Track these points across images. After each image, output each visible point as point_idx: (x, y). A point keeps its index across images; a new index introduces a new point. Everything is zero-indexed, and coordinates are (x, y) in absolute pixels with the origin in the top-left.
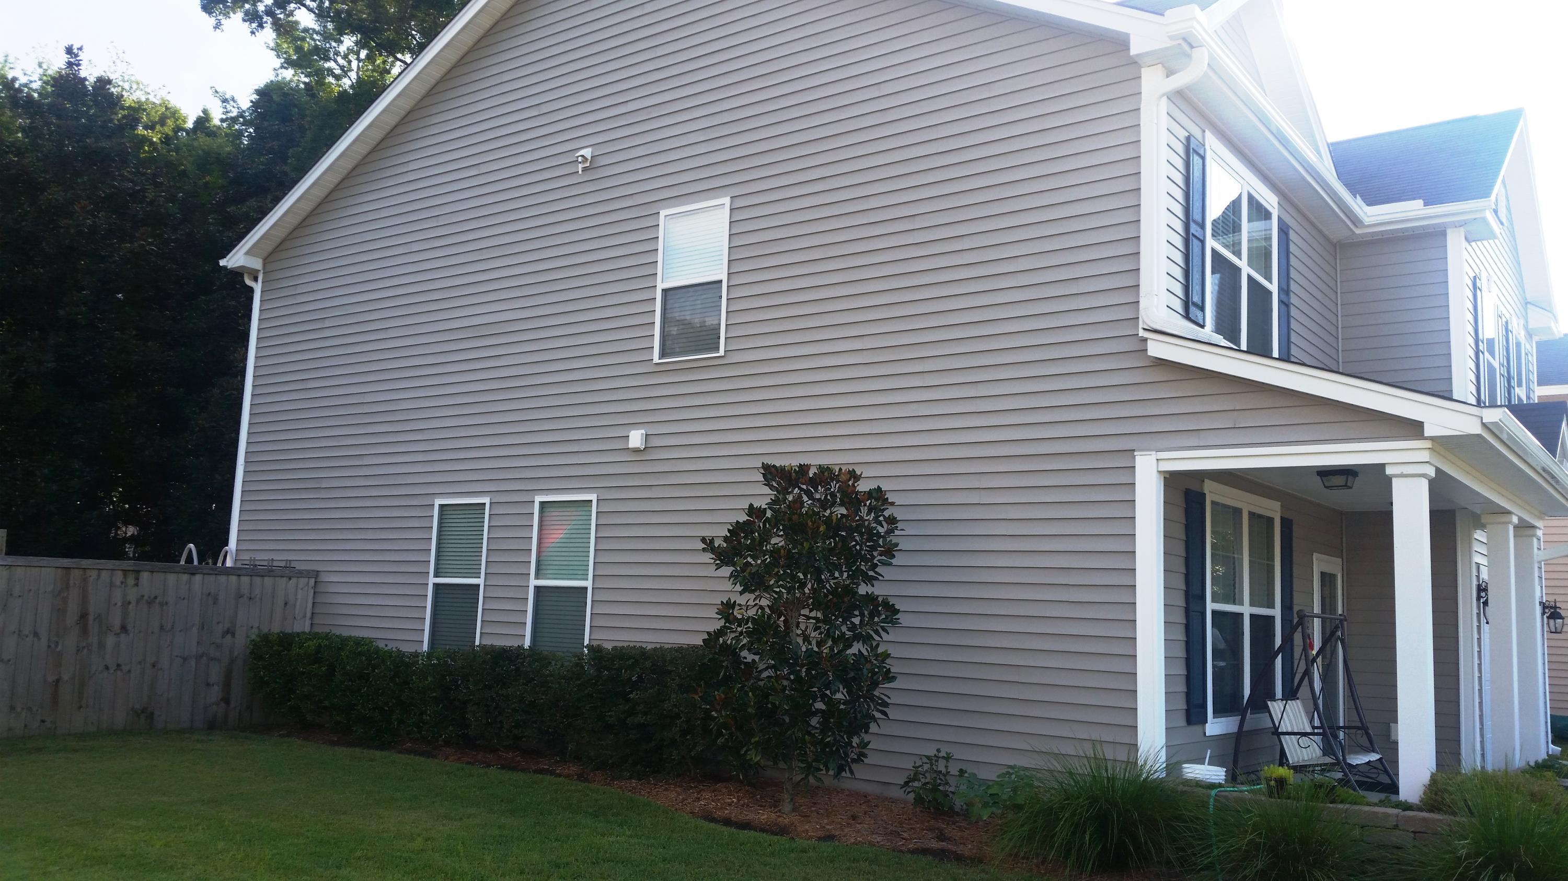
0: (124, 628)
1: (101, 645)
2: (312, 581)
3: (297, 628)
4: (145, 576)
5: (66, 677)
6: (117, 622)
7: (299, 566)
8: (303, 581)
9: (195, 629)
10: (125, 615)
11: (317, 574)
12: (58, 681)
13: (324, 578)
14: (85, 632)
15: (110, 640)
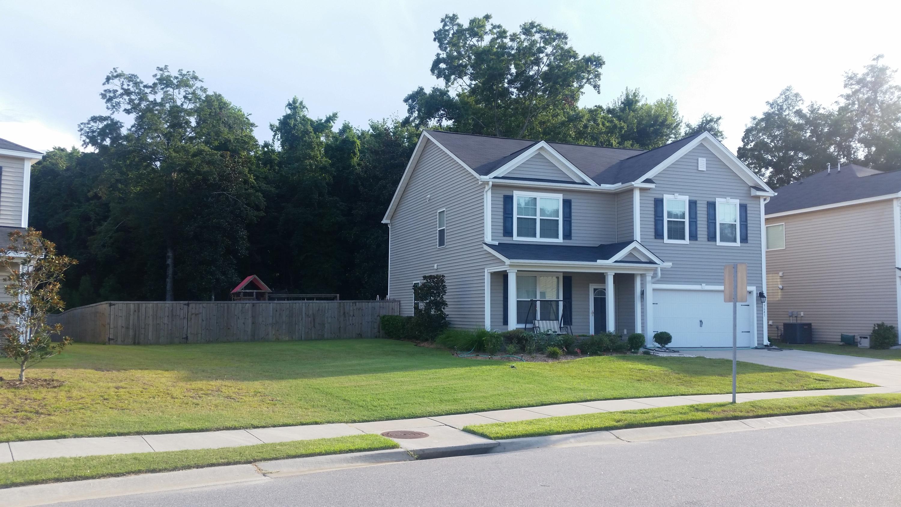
0: (353, 315)
1: (349, 319)
2: (399, 303)
3: (396, 314)
4: (357, 304)
5: (342, 326)
6: (352, 314)
7: (397, 300)
8: (396, 303)
10: (354, 313)
11: (400, 301)
12: (340, 327)
14: (345, 317)
15: (351, 318)
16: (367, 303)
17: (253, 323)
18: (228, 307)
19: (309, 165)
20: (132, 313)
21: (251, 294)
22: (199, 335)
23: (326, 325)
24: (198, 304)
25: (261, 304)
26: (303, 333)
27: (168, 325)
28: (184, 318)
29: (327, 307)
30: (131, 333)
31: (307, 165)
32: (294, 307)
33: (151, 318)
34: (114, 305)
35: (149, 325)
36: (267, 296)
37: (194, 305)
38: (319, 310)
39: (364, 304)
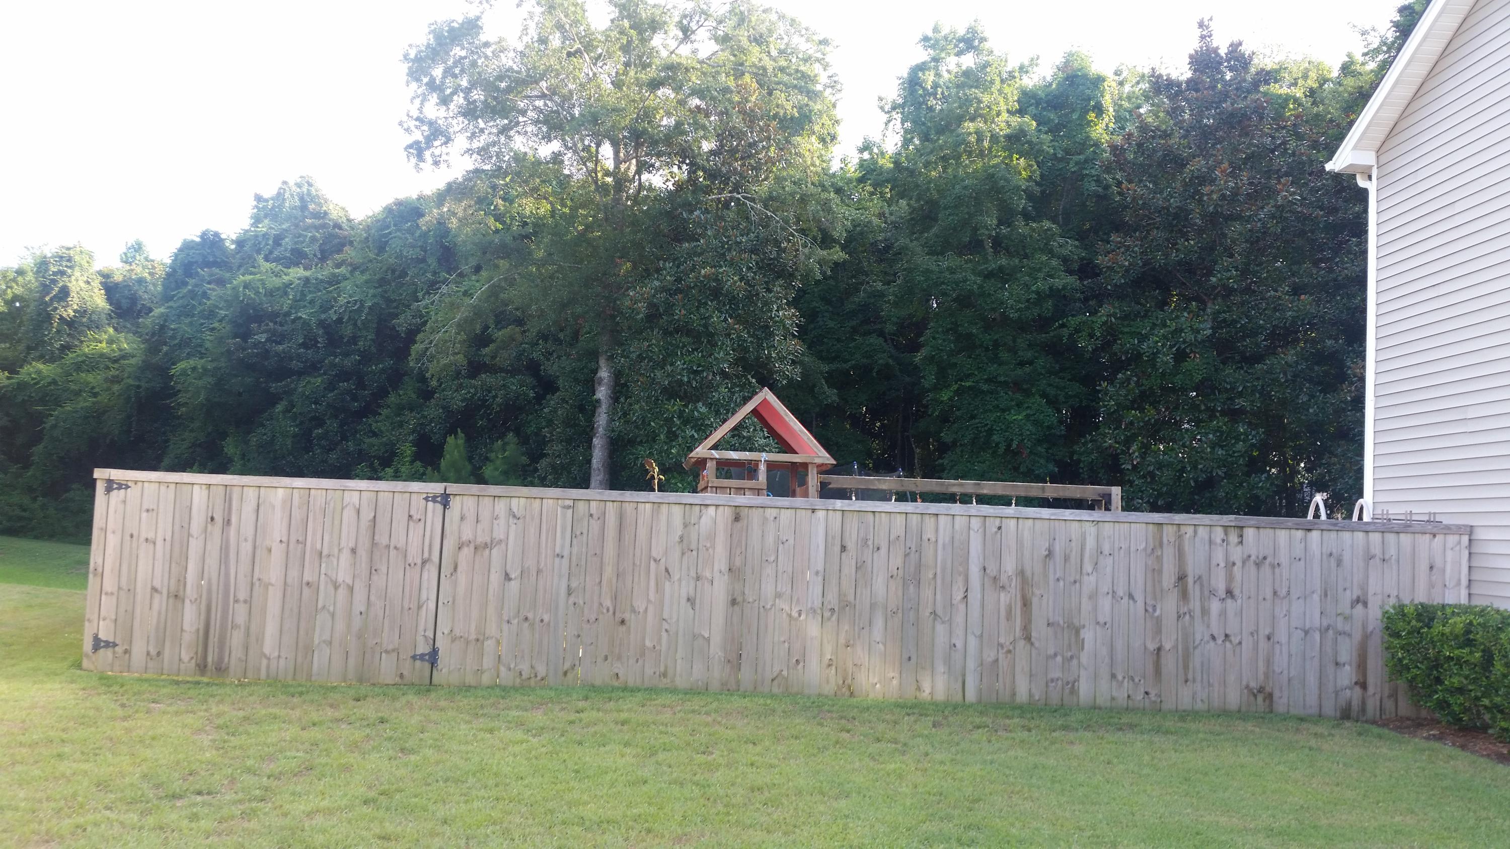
0: (1230, 593)
1: (1205, 612)
2: (1465, 539)
4: (1249, 533)
5: (1167, 646)
6: (1221, 586)
7: (1446, 521)
8: (1452, 539)
9: (1316, 597)
10: (1230, 578)
11: (1471, 530)
12: (1159, 649)
13: (1480, 535)
14: (1184, 595)
15: (1215, 606)
16: (1300, 534)
17: (734, 602)
18: (621, 517)
19: (976, 133)
20: (196, 527)
21: (748, 470)
22: (489, 644)
23: (1087, 635)
24: (487, 501)
25: (774, 512)
26: (971, 664)
27: (351, 589)
28: (424, 562)
29: (1090, 543)
30: (190, 618)
31: (970, 134)
32: (929, 533)
33: (278, 552)
34: (123, 486)
35: (267, 586)
36: (813, 480)
37: (470, 502)
38: (1050, 554)
39: (1282, 535)
